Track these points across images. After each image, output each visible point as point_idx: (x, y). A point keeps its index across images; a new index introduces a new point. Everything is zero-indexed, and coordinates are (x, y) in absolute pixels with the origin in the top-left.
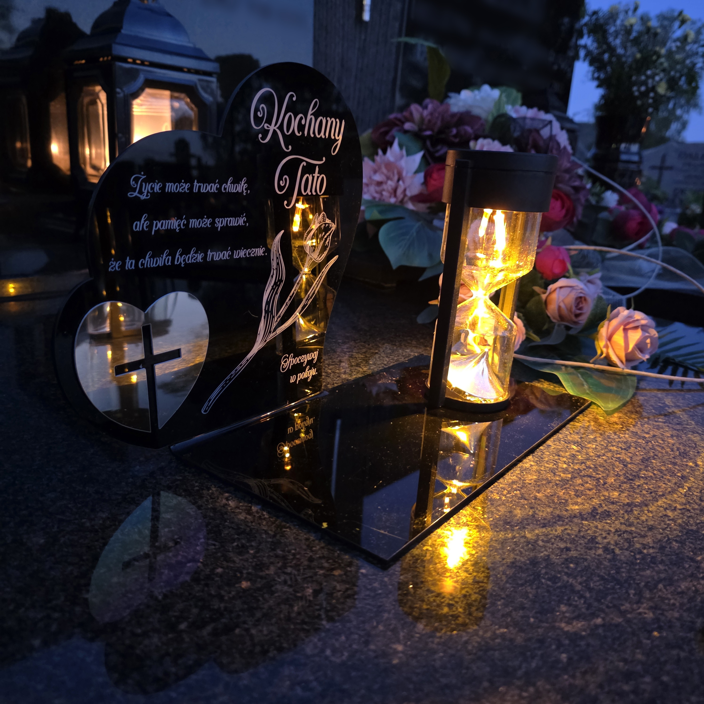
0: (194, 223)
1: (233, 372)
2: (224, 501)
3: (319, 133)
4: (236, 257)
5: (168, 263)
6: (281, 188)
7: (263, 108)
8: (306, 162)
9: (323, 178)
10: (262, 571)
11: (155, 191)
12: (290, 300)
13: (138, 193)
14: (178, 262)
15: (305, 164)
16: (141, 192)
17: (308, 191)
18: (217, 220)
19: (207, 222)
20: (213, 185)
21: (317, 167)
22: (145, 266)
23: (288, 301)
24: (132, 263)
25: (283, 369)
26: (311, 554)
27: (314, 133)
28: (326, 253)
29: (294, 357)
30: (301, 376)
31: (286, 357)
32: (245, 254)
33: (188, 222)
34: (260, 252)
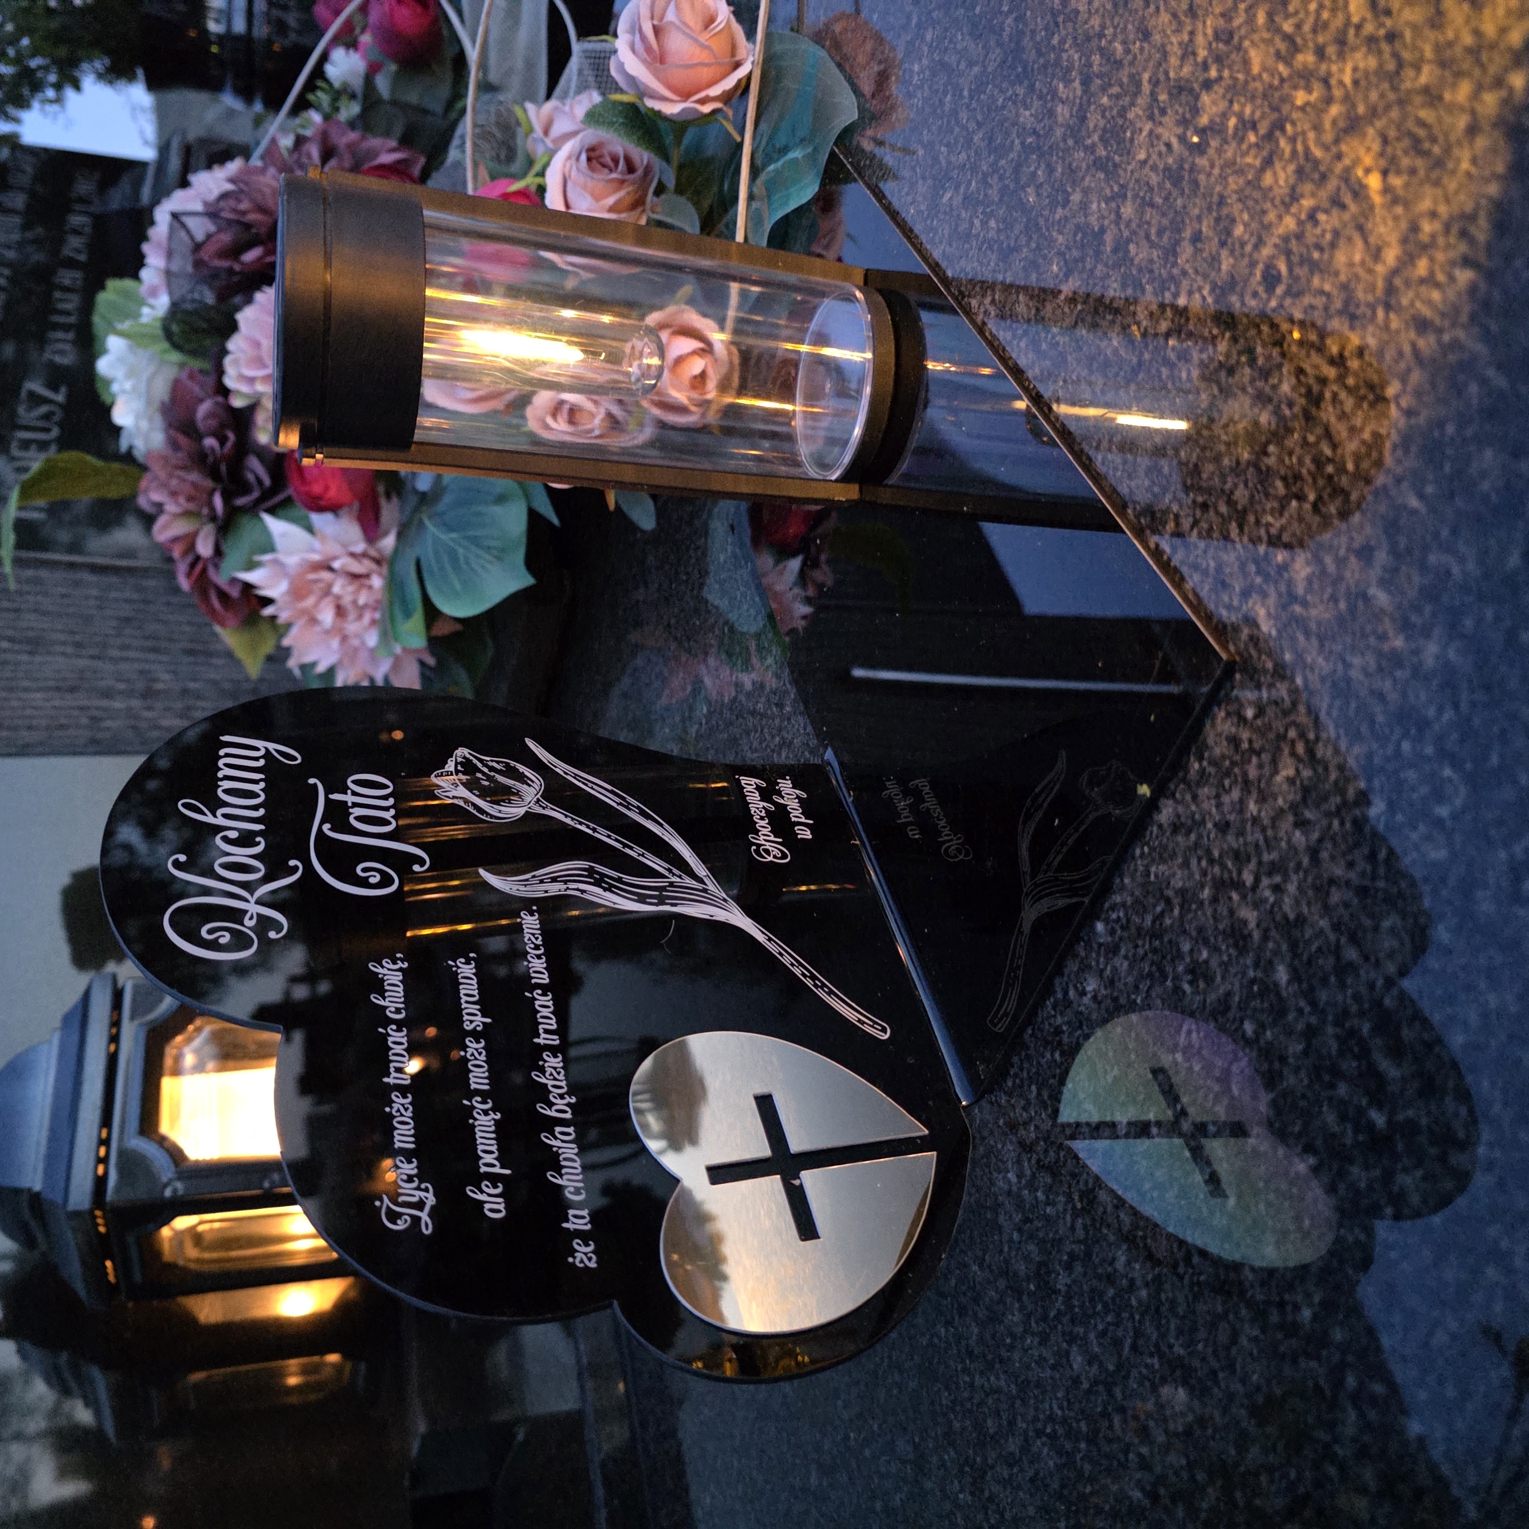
0: (478, 1078)
1: (797, 971)
2: (1086, 1000)
3: (252, 795)
4: (545, 979)
5: (569, 1134)
6: (386, 881)
7: (210, 932)
8: (322, 822)
9: (355, 782)
10: (1250, 935)
11: (415, 1171)
12: (631, 848)
13: (422, 1210)
14: (565, 1112)
15: (326, 827)
16: (420, 1205)
17: (388, 815)
18: (468, 1027)
19: (475, 1049)
20: (390, 1039)
21: (332, 796)
22: (581, 1185)
23: (634, 852)
24: (575, 1216)
25: (784, 856)
26: (1210, 825)
27: (255, 808)
28: (522, 768)
29: (757, 832)
30: (796, 814)
31: (757, 852)
32: (539, 957)
33: (477, 1092)
34: (530, 923)
